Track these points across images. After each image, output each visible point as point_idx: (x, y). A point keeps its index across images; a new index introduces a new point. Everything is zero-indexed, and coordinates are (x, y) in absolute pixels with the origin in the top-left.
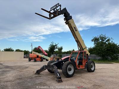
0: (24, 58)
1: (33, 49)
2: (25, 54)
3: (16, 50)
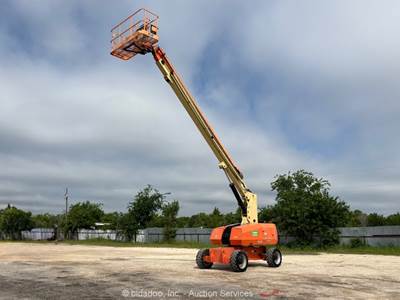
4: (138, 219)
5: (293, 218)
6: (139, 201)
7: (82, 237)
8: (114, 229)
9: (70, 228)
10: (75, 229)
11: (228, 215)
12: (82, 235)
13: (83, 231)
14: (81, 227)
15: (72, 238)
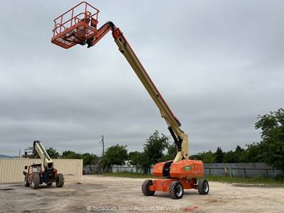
0: (84, 173)
1: (105, 151)
2: (85, 164)
3: (63, 153)
4: (151, 157)
5: (279, 153)
6: (151, 142)
7: (114, 170)
8: (135, 164)
9: (106, 164)
10: (110, 165)
11: (229, 153)
12: (115, 169)
13: (115, 166)
14: (113, 164)
15: (108, 172)
